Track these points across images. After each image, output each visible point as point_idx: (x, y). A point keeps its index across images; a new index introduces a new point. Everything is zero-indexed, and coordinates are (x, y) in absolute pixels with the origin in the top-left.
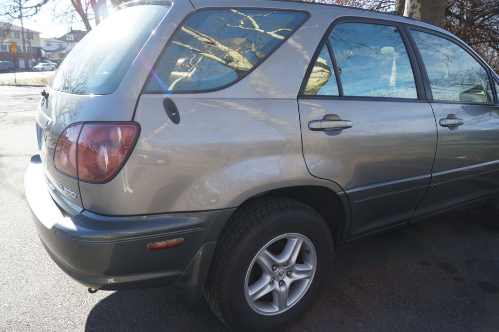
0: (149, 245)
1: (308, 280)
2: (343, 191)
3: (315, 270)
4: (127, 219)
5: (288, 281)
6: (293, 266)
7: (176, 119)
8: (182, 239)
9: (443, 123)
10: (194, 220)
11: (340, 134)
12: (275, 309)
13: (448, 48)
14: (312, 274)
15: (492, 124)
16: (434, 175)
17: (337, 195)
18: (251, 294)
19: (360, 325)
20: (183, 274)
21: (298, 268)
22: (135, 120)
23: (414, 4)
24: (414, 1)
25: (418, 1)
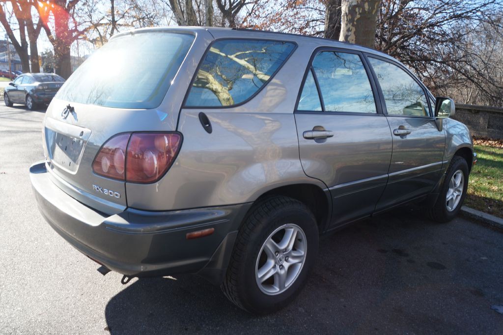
0: (188, 234)
1: (300, 264)
2: (328, 188)
3: (305, 256)
4: (164, 213)
5: (286, 265)
6: (290, 252)
7: (209, 130)
8: (213, 229)
9: (396, 133)
10: (222, 213)
11: (324, 142)
12: (276, 289)
13: (378, 68)
14: (303, 259)
15: (418, 134)
16: (390, 175)
17: (323, 192)
18: (260, 276)
19: (342, 300)
20: (210, 260)
21: (294, 254)
22: (178, 130)
23: (349, 28)
24: (349, 24)
25: (353, 25)
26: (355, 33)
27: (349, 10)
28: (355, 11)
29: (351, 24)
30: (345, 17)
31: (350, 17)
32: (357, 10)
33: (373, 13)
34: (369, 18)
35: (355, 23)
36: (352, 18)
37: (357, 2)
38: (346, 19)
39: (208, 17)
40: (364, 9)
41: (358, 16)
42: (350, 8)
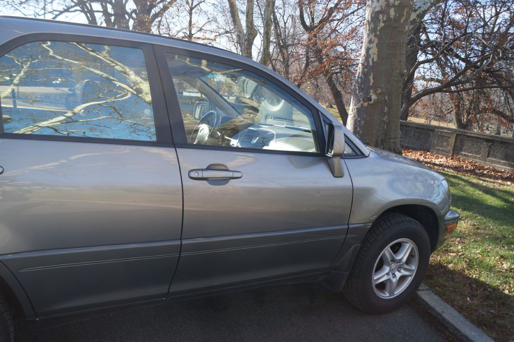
16: (184, 242)
23: (371, 39)
24: (371, 35)
25: (376, 36)
26: (377, 45)
27: (372, 17)
28: (378, 18)
29: (374, 34)
30: (368, 25)
31: (372, 25)
32: (381, 17)
33: (402, 22)
34: (396, 27)
35: (378, 33)
36: (374, 27)
37: (381, 7)
38: (368, 28)
39: (266, 30)
40: (388, 15)
41: (382, 25)
42: (373, 15)
